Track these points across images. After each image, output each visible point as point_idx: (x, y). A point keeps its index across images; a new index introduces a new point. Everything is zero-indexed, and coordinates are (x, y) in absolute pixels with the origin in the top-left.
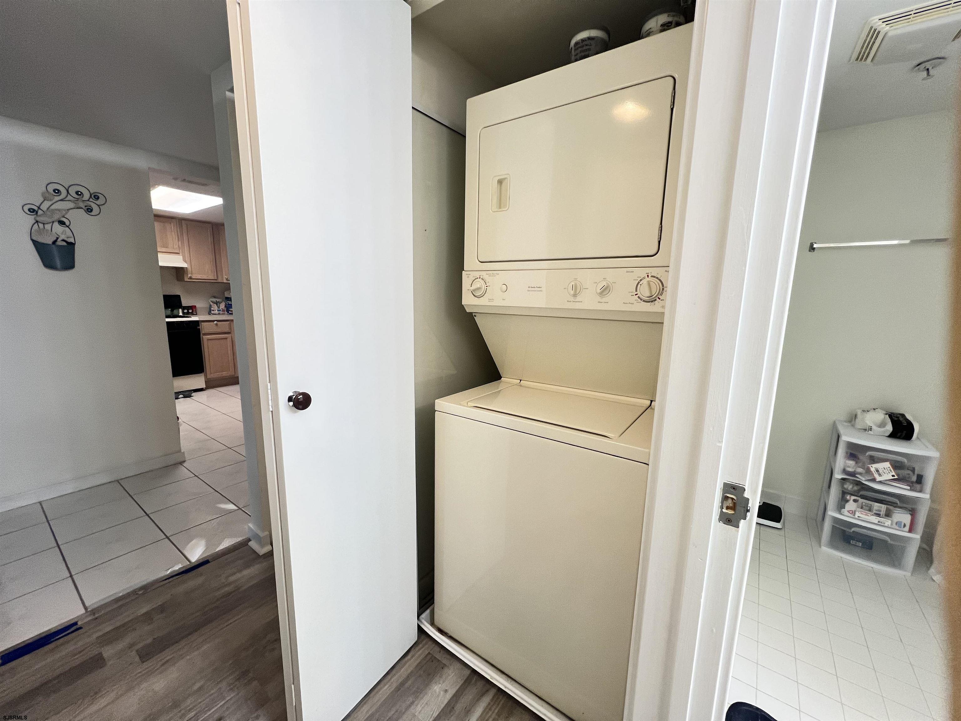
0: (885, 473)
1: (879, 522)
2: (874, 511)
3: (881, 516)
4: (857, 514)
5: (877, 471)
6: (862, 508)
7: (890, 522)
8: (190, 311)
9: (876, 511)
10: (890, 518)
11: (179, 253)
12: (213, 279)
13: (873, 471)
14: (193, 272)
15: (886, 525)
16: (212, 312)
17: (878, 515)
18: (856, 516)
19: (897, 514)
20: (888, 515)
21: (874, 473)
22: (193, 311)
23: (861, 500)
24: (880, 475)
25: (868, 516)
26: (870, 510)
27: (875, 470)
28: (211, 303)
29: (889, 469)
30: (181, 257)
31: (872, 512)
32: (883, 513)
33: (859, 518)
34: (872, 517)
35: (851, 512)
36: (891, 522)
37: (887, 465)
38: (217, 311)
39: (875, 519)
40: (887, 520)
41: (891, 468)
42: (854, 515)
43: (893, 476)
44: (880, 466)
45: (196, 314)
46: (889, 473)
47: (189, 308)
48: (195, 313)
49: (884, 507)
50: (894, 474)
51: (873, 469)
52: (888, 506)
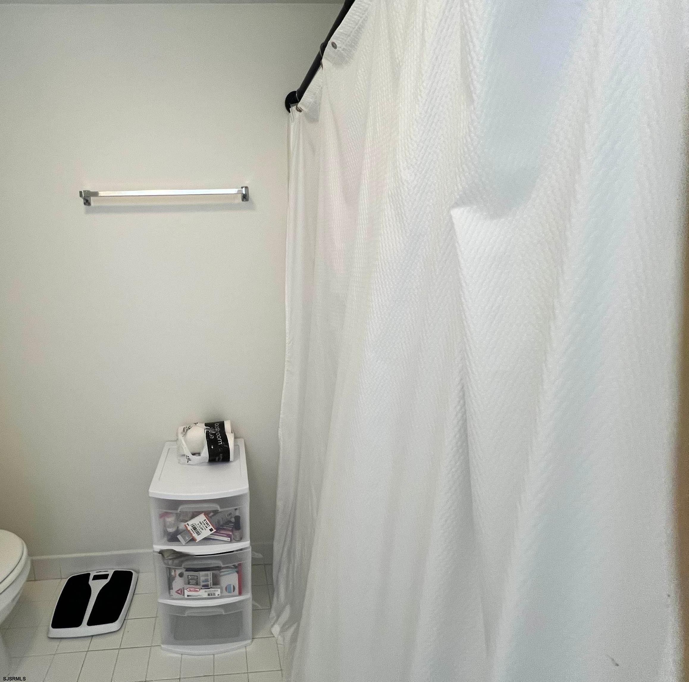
0: (203, 529)
1: (209, 595)
2: (202, 584)
3: (209, 587)
4: (187, 593)
5: (195, 529)
6: (189, 583)
7: (219, 590)
9: (203, 582)
10: (218, 586)
13: (191, 530)
15: (216, 596)
17: (206, 587)
18: (186, 596)
19: (224, 577)
20: (216, 583)
21: (192, 532)
23: (186, 574)
24: (198, 533)
25: (197, 591)
26: (197, 584)
27: (192, 528)
29: (205, 522)
31: (200, 585)
32: (210, 582)
33: (189, 598)
34: (202, 591)
35: (179, 592)
36: (221, 590)
37: (202, 518)
39: (203, 593)
40: (217, 589)
41: (207, 520)
42: (184, 595)
43: (211, 530)
44: (196, 521)
46: (207, 527)
49: (210, 573)
50: (211, 527)
51: (190, 528)
52: (214, 572)
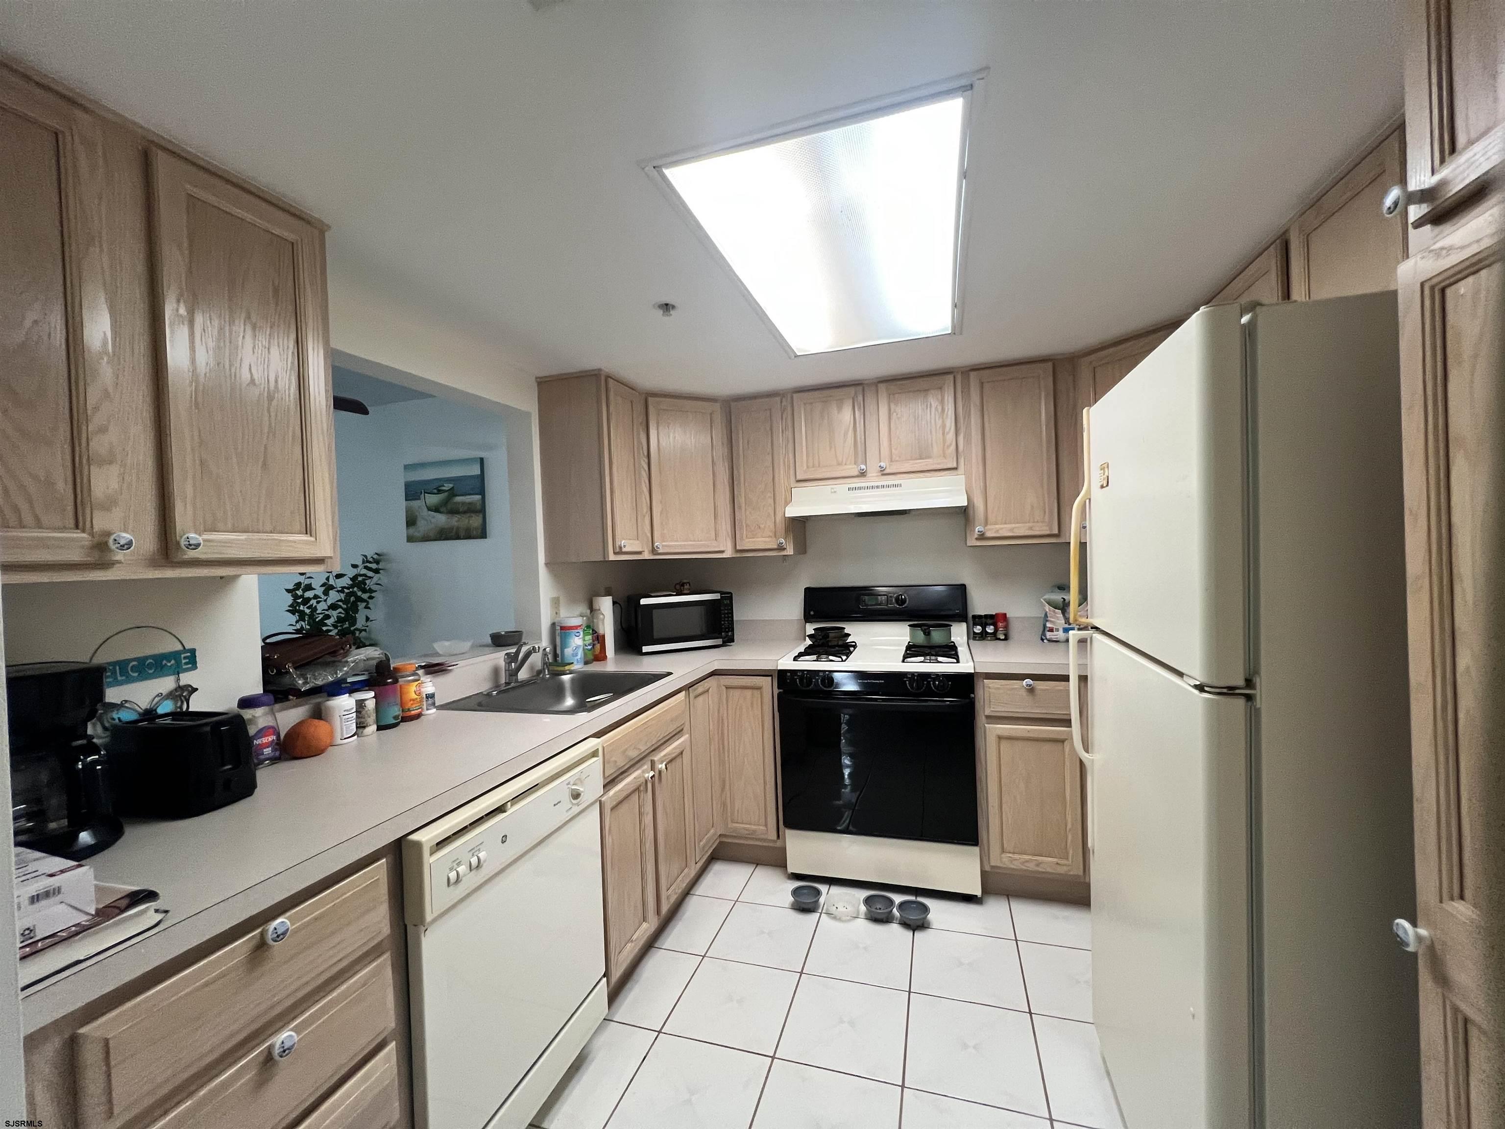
8: (990, 629)
11: (956, 469)
12: (1048, 532)
14: (991, 518)
16: (1049, 635)
22: (996, 630)
28: (1047, 608)
30: (962, 478)
38: (1061, 632)
45: (1006, 639)
47: (989, 621)
48: (1002, 637)
